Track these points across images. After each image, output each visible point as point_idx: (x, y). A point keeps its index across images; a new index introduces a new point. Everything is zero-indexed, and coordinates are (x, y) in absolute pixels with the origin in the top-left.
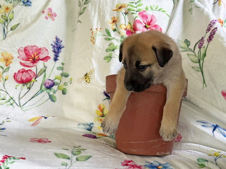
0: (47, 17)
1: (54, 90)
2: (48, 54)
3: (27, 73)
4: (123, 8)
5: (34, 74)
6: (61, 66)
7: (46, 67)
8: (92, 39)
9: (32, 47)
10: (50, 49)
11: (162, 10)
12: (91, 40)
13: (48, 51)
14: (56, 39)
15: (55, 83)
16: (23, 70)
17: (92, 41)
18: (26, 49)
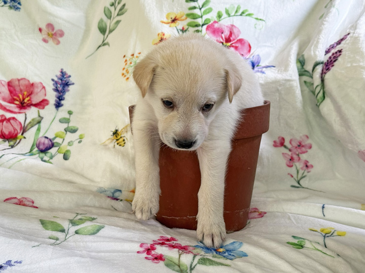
0: (47, 39)
1: (52, 154)
2: (45, 95)
3: (9, 123)
4: (178, 21)
5: (19, 126)
6: (67, 116)
7: (42, 118)
8: (124, 72)
9: (19, 80)
10: (50, 87)
11: (247, 13)
12: (123, 74)
13: (45, 90)
14: (62, 72)
15: (55, 144)
16: (3, 118)
17: (125, 76)
18: (10, 84)
